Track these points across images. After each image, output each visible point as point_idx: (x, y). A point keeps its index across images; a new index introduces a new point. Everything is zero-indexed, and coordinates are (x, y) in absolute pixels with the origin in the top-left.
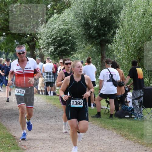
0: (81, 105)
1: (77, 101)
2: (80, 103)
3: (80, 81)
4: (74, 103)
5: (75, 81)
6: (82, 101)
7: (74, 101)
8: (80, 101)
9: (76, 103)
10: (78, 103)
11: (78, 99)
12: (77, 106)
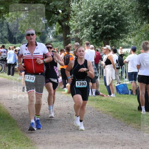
0: (85, 85)
1: (81, 82)
2: (84, 84)
6: (86, 82)
7: (79, 82)
8: (84, 82)
9: (80, 84)
10: (82, 84)
11: (82, 80)
12: (81, 86)
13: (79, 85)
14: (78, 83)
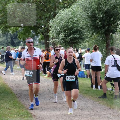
0: (73, 79)
1: (71, 77)
2: (73, 78)
3: (72, 63)
4: (69, 78)
5: (69, 63)
6: (74, 76)
9: (70, 78)
10: (71, 78)
11: (71, 75)
12: (71, 80)
13: (69, 80)
14: (68, 77)
